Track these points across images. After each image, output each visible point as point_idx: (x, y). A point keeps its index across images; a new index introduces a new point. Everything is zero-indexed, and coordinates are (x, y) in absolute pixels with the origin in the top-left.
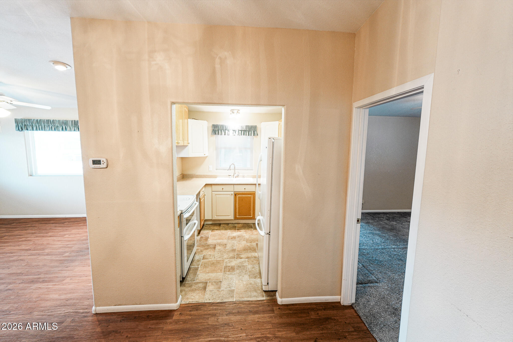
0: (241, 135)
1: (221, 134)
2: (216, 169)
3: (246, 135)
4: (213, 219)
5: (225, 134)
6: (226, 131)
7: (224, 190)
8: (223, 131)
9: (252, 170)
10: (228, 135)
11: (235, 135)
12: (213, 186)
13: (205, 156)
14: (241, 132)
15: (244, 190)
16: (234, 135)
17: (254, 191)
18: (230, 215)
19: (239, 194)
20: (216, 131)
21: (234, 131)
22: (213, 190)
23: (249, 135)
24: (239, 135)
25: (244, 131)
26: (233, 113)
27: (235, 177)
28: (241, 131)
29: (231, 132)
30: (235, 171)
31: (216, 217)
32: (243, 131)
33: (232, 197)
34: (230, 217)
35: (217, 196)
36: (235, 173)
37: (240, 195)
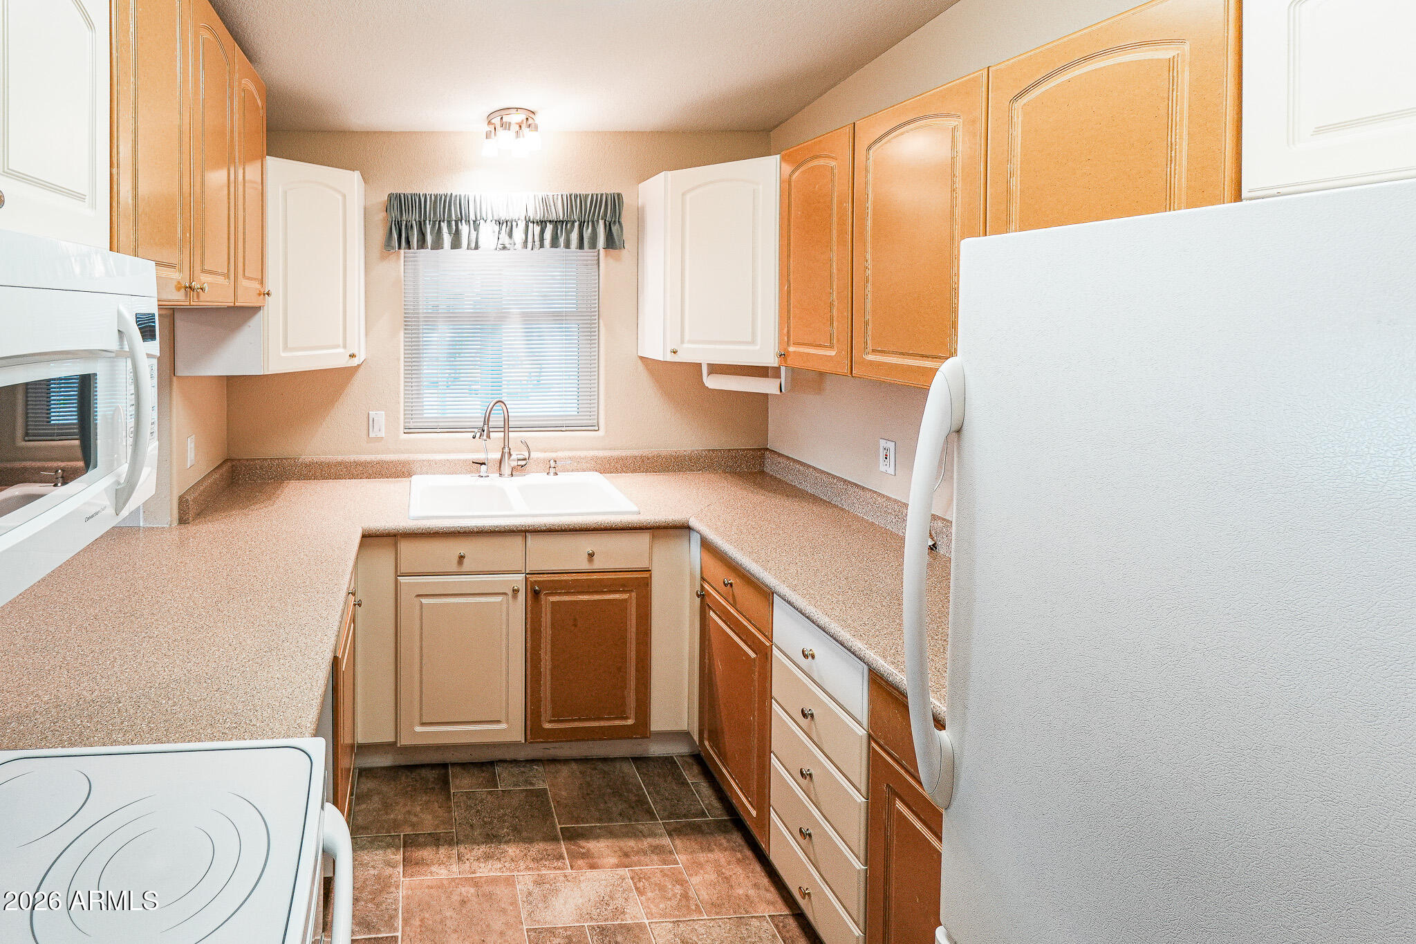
0: (542, 246)
1: (438, 245)
2: (408, 430)
3: (568, 246)
4: (405, 741)
5: (456, 244)
6: (464, 228)
7: (466, 567)
8: (444, 226)
9: (595, 427)
10: (473, 245)
11: (507, 246)
12: (405, 547)
13: (355, 362)
14: (537, 229)
15: (585, 566)
16: (504, 248)
17: (643, 564)
18: (503, 718)
19: (556, 587)
20: (409, 228)
21: (506, 225)
22: (403, 569)
23: (581, 246)
24: (530, 245)
25: (556, 223)
26: (506, 126)
27: (506, 470)
28: (543, 223)
29: (488, 234)
30: (506, 440)
31: (418, 729)
32: (549, 228)
33: (518, 609)
34: (503, 726)
35: (425, 601)
36: (506, 450)
37: (560, 594)
